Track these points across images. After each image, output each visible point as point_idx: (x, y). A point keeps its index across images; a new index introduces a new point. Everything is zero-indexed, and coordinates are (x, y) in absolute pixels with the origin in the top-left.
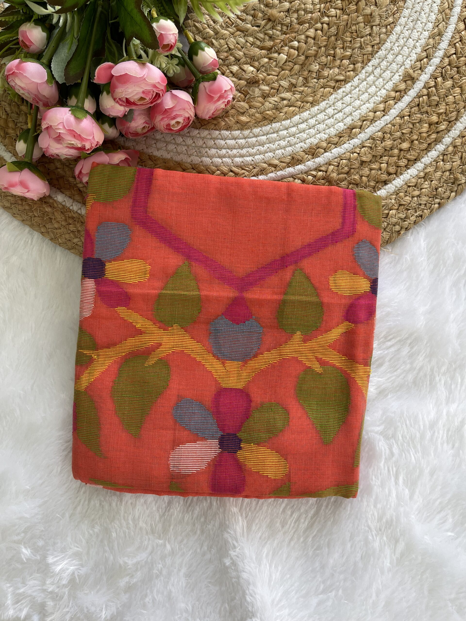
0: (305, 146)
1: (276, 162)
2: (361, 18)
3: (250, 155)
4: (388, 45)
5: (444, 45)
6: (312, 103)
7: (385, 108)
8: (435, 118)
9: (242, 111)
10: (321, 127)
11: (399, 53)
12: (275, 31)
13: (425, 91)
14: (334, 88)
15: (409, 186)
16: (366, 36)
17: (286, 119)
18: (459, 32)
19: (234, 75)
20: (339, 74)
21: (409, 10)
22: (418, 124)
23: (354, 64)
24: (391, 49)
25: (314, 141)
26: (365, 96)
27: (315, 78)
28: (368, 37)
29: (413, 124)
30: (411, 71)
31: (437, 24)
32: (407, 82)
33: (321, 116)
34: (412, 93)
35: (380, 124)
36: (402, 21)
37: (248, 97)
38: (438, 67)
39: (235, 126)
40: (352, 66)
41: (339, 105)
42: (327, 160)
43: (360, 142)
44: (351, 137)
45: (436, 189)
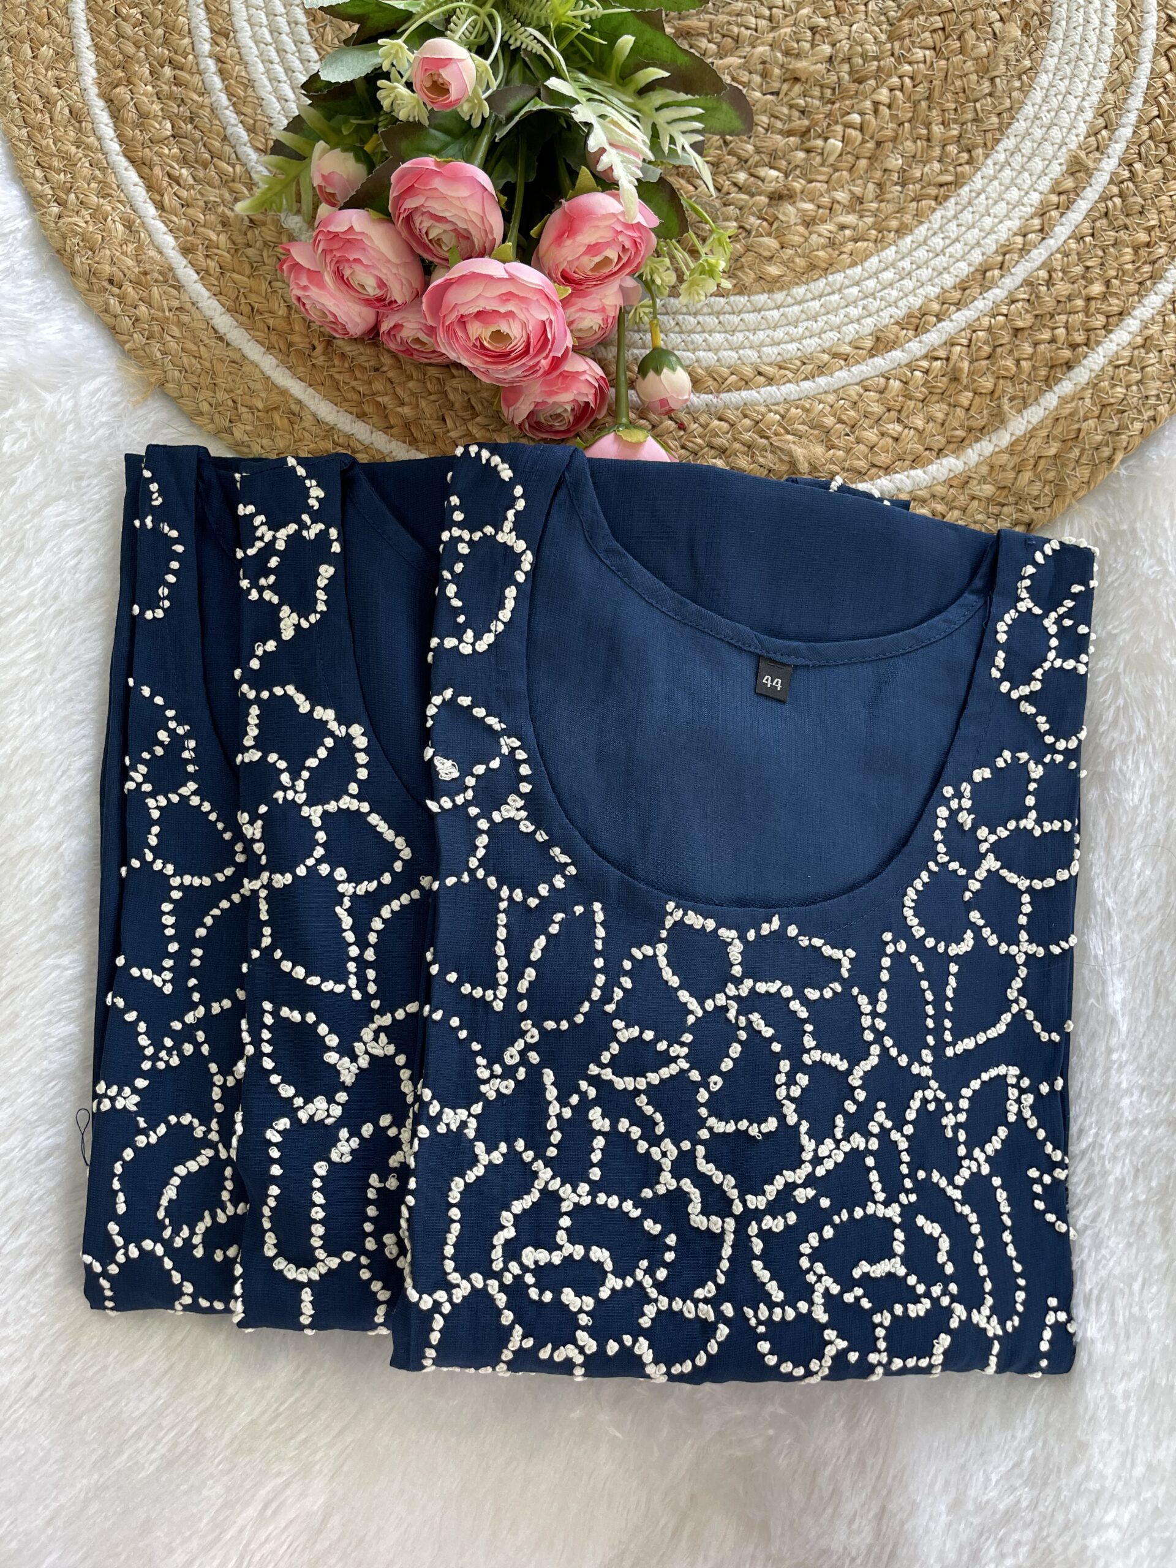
0: (899, 313)
1: (846, 349)
2: (970, 63)
3: (792, 341)
4: (1029, 110)
5: (1136, 102)
6: (897, 231)
7: (1042, 225)
8: (1143, 237)
9: (767, 254)
10: (925, 273)
11: (1053, 124)
12: (809, 99)
13: (1115, 190)
14: (936, 198)
16: (985, 96)
17: (854, 264)
18: (1161, 76)
19: (740, 189)
20: (941, 172)
21: (1060, 42)
23: (969, 151)
24: (1036, 118)
25: (916, 302)
26: (1001, 208)
27: (896, 184)
28: (989, 99)
30: (1082, 154)
31: (1116, 64)
33: (921, 254)
34: (1091, 194)
35: (1039, 255)
36: (1051, 63)
37: (775, 226)
38: (1130, 144)
39: (757, 287)
40: (965, 155)
41: (952, 229)
42: (944, 337)
43: (1006, 293)
44: (985, 288)
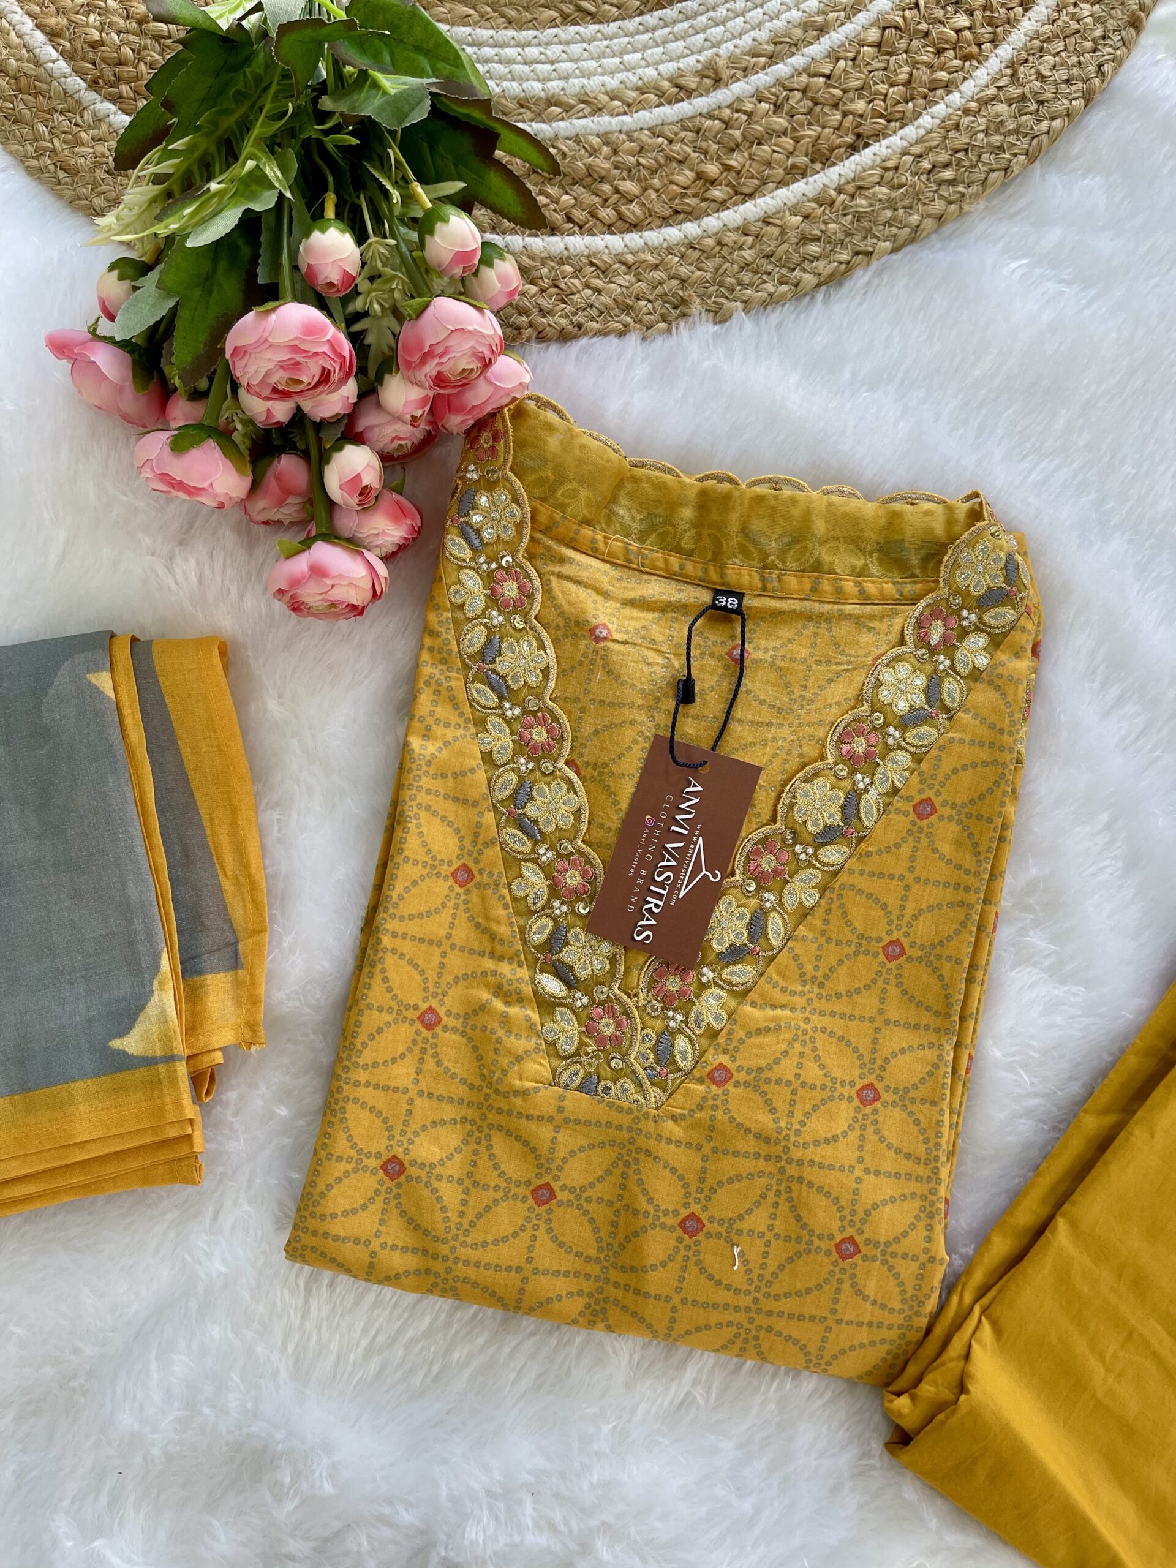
6: (508, 21)
7: (634, 101)
8: (712, 169)
11: (722, 23)
13: (726, 113)
14: (565, 17)
15: (592, 264)
18: (862, 44)
22: (674, 165)
29: (668, 159)
30: (724, 65)
31: (829, 9)
32: (706, 79)
33: (510, 52)
34: (701, 103)
35: (606, 122)
38: (779, 82)
41: (555, 51)
43: (552, 135)
44: (540, 118)
45: (638, 299)
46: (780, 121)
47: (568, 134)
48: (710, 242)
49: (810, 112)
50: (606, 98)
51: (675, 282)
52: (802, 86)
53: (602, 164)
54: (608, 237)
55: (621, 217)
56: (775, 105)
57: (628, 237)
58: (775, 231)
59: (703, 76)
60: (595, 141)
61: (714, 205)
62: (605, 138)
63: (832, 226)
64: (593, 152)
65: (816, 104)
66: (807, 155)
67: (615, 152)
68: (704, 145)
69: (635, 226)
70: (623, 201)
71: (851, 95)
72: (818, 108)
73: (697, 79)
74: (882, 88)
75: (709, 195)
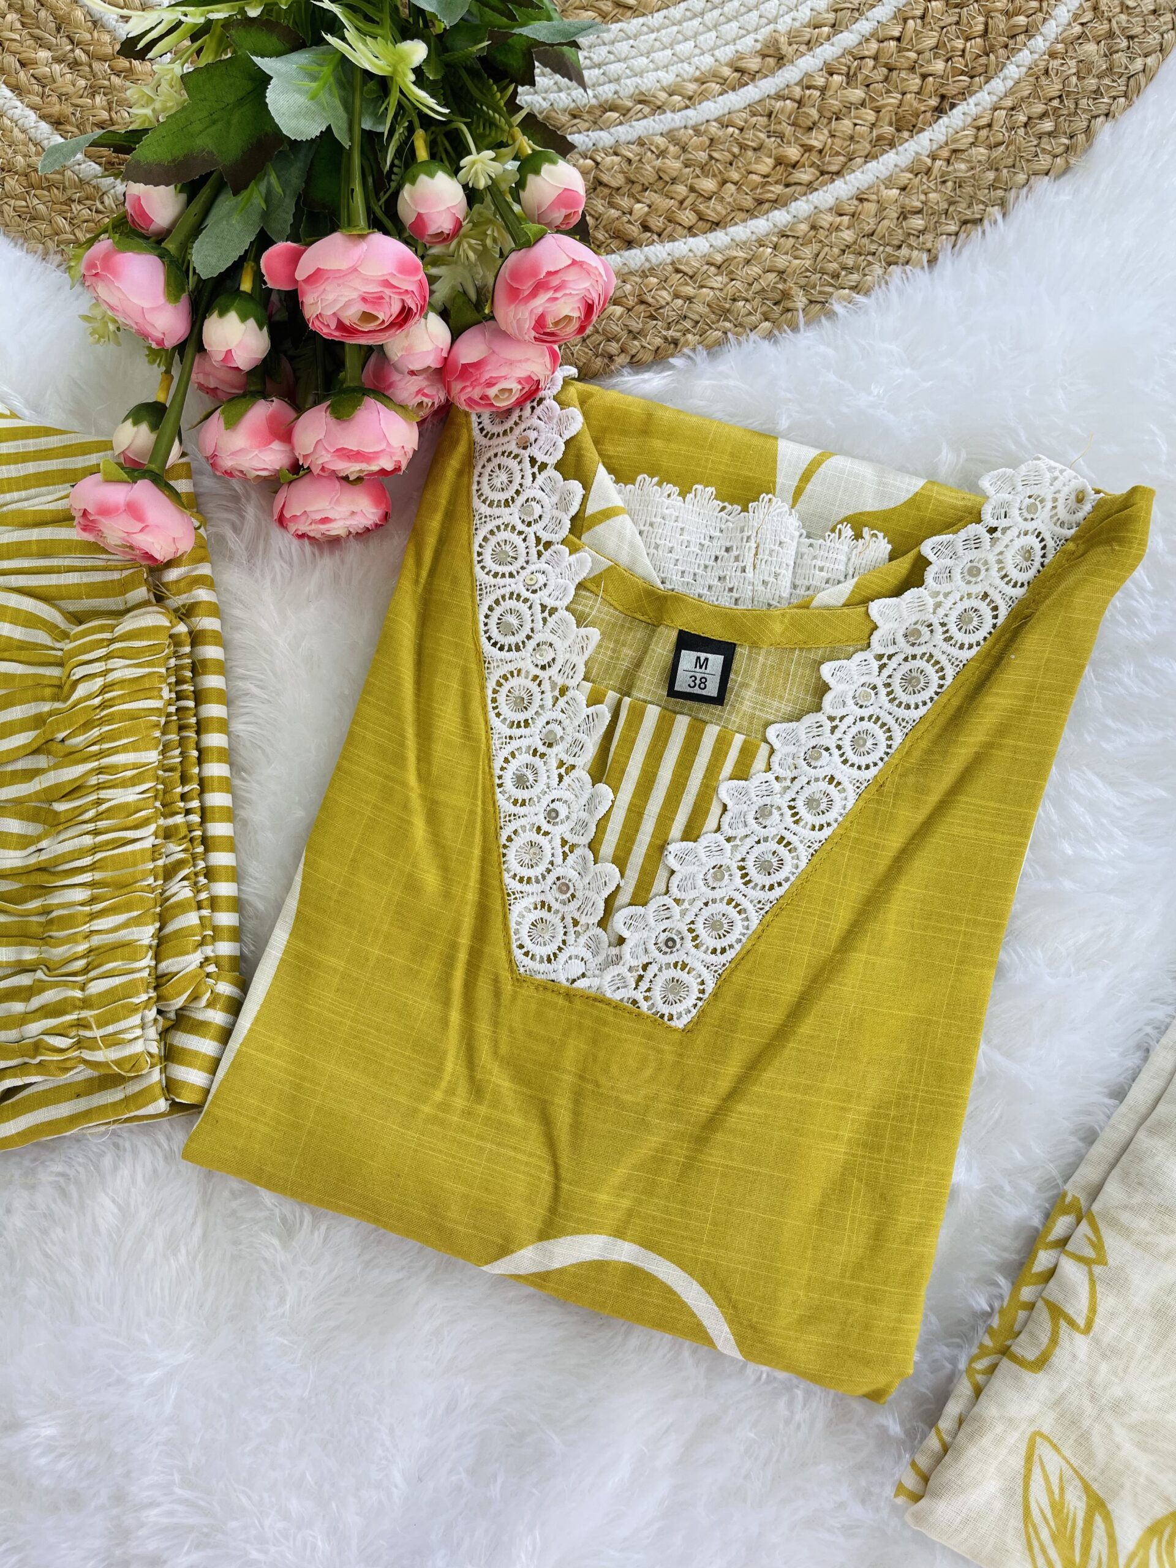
15: (678, 271)
22: (750, 153)
29: (743, 147)
32: (768, 59)
45: (734, 300)
46: (857, 94)
47: (629, 138)
48: (804, 227)
49: (886, 79)
50: (665, 95)
51: (772, 276)
52: (872, 52)
53: (673, 165)
54: (691, 240)
55: (701, 218)
56: (848, 75)
57: (711, 236)
58: (871, 207)
59: (764, 56)
60: (661, 141)
61: (799, 188)
62: (670, 136)
63: (933, 196)
64: (662, 154)
65: (890, 70)
66: (891, 125)
67: (684, 149)
68: (778, 127)
69: (717, 224)
70: (700, 200)
71: (928, 55)
72: (895, 73)
73: (759, 60)
74: (959, 44)
75: (792, 179)
